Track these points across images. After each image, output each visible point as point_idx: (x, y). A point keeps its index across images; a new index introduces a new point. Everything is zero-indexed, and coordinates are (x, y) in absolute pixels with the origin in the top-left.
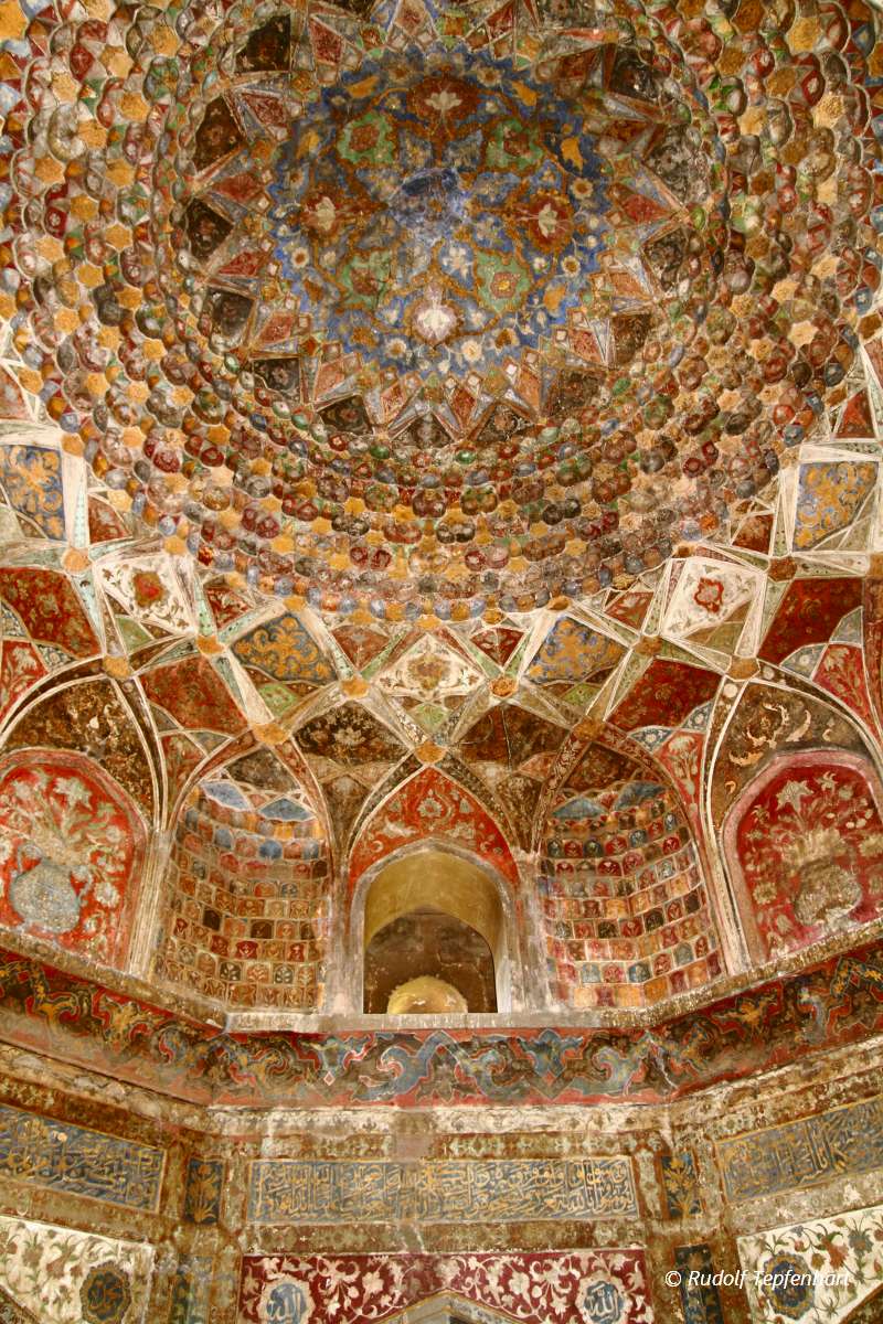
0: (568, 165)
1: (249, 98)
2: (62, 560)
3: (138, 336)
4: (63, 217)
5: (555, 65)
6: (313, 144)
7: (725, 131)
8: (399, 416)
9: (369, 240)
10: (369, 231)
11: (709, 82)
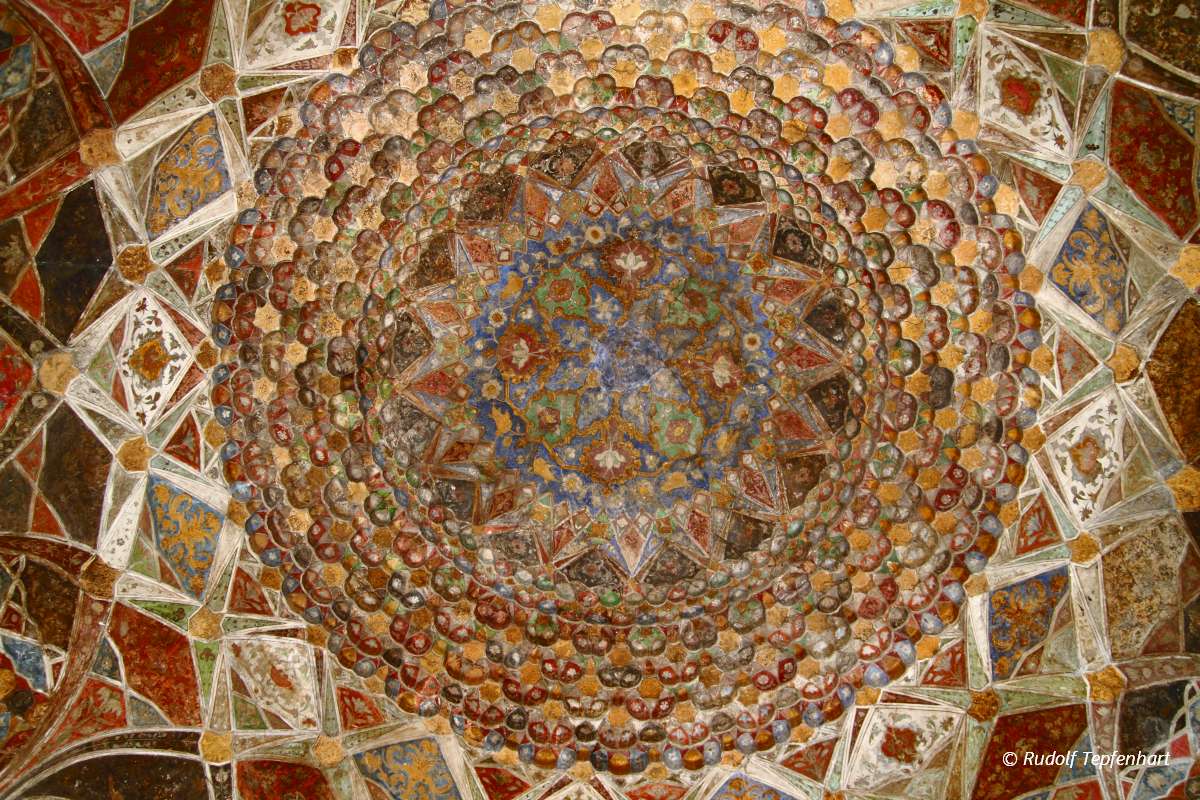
0: (503, 407)
1: (769, 502)
2: (1105, 183)
3: (925, 346)
4: (950, 474)
5: (520, 501)
6: (723, 439)
7: (377, 476)
8: (678, 181)
9: (685, 336)
10: (685, 345)
11: (397, 514)
